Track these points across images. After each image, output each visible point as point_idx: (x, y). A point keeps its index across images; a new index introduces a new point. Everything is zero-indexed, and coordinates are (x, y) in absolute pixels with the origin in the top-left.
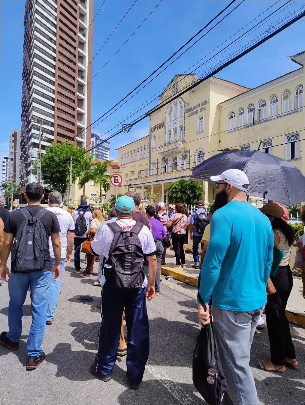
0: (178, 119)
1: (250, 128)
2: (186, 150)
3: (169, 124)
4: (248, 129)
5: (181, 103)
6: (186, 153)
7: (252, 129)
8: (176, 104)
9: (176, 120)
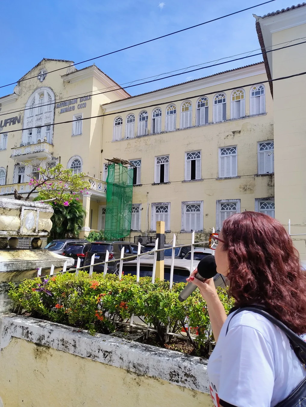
0: (44, 115)
1: (142, 139)
2: (53, 156)
3: (30, 119)
4: (139, 140)
5: (49, 95)
6: (54, 160)
7: (144, 140)
8: (42, 95)
9: (41, 115)
